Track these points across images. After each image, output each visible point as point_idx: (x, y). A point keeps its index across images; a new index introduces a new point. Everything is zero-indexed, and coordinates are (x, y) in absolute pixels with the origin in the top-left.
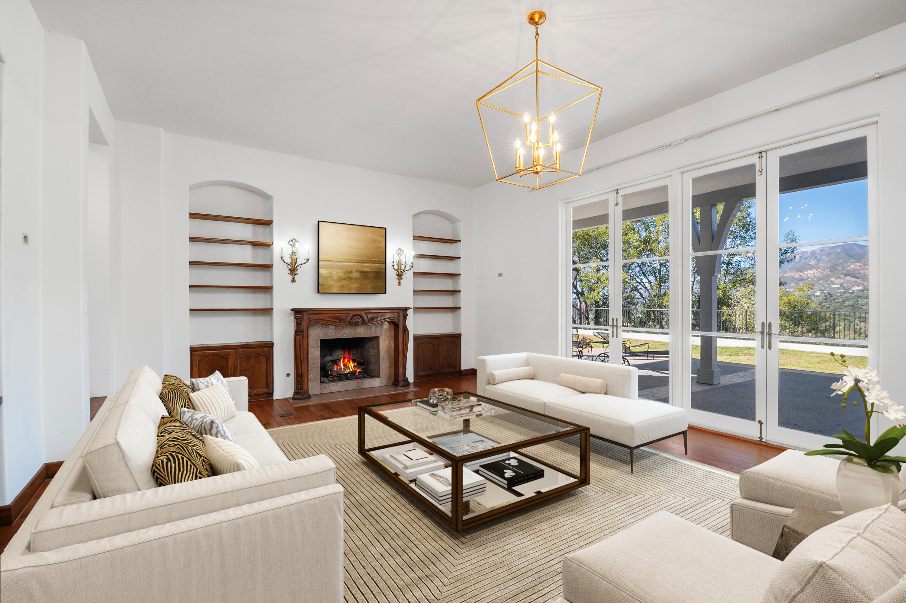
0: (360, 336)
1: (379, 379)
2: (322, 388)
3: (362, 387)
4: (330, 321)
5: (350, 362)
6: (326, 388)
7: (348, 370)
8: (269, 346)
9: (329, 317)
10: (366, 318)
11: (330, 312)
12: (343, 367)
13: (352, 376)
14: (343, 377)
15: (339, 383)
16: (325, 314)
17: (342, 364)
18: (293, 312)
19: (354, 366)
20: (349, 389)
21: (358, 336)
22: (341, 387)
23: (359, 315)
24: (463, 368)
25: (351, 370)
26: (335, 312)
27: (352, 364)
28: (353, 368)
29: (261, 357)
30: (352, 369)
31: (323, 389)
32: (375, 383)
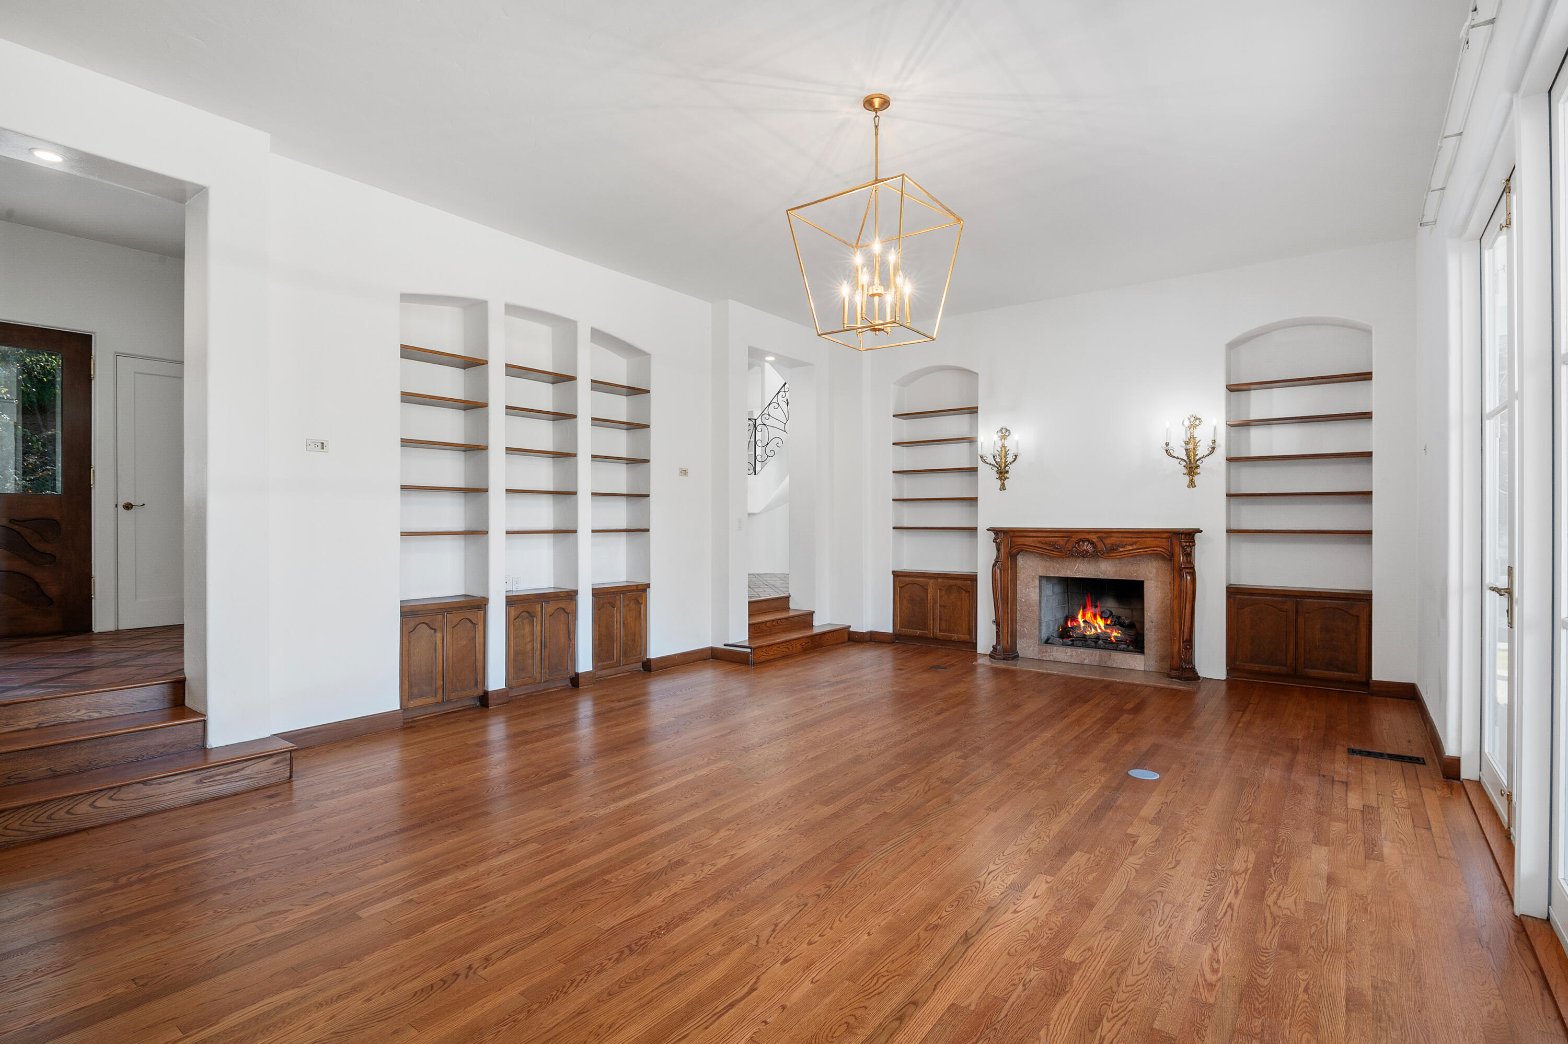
0: (1105, 577)
1: (1142, 657)
2: (1040, 651)
3: (1109, 664)
4: (1041, 548)
5: (1096, 618)
6: (1047, 652)
7: (1093, 630)
8: (972, 579)
9: (1040, 542)
10: (1100, 546)
11: (1040, 534)
12: (1082, 625)
13: (1099, 642)
14: (1084, 641)
15: (1069, 650)
16: (1034, 537)
17: (1081, 620)
18: (992, 535)
19: (1106, 625)
20: (1086, 662)
21: (1102, 577)
22: (1071, 656)
23: (1088, 540)
24: (1376, 676)
25: (1099, 631)
26: (1048, 534)
27: (1100, 622)
28: (1103, 628)
29: (963, 592)
30: (1100, 629)
31: (1043, 652)
32: (1135, 663)
